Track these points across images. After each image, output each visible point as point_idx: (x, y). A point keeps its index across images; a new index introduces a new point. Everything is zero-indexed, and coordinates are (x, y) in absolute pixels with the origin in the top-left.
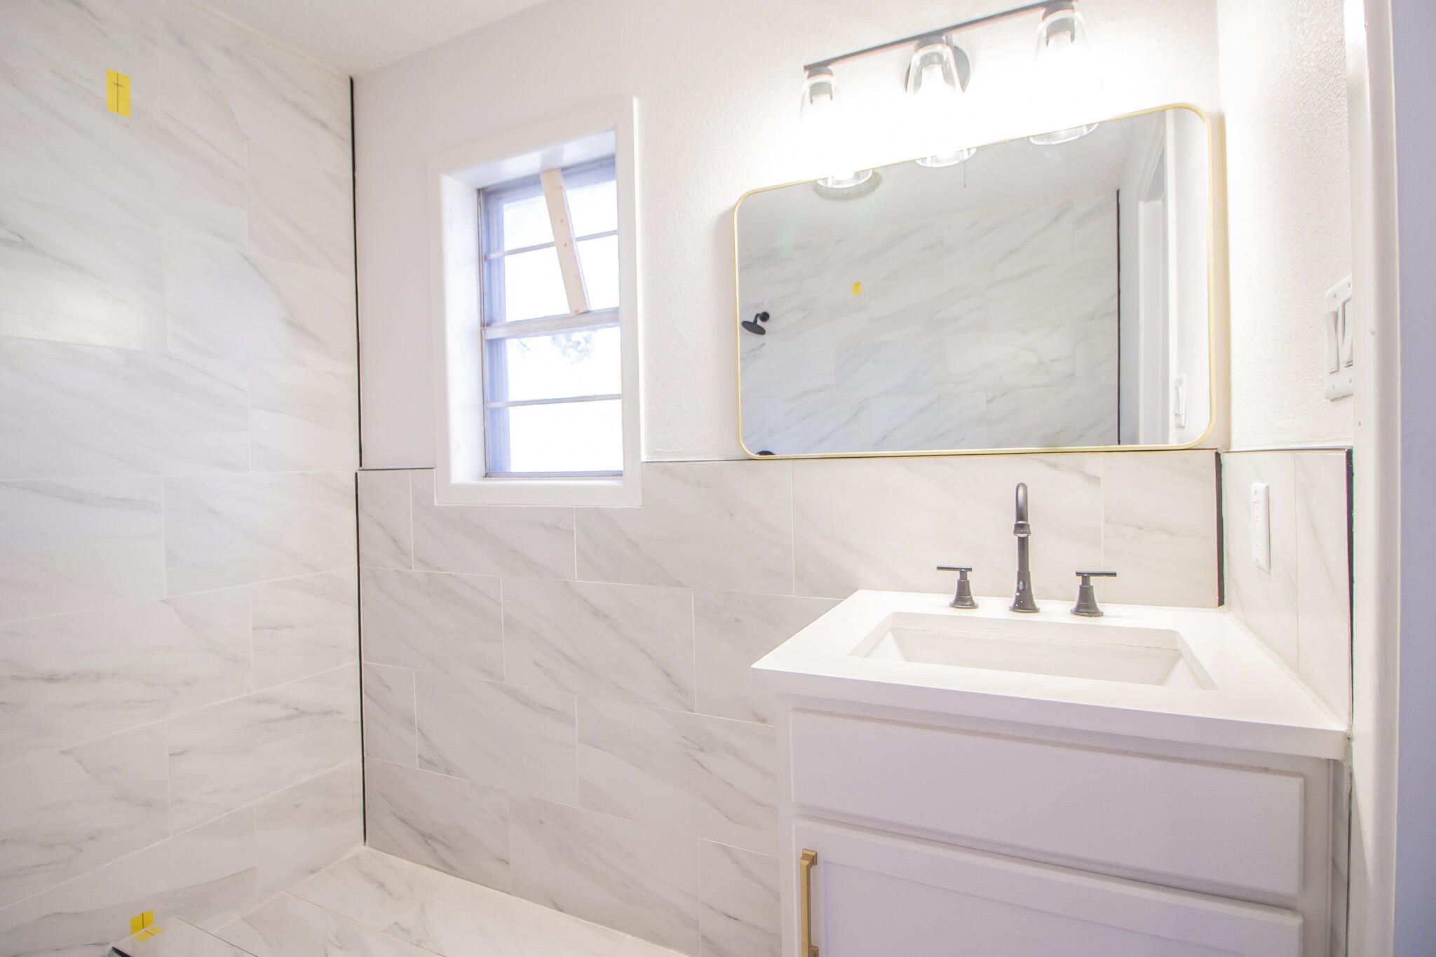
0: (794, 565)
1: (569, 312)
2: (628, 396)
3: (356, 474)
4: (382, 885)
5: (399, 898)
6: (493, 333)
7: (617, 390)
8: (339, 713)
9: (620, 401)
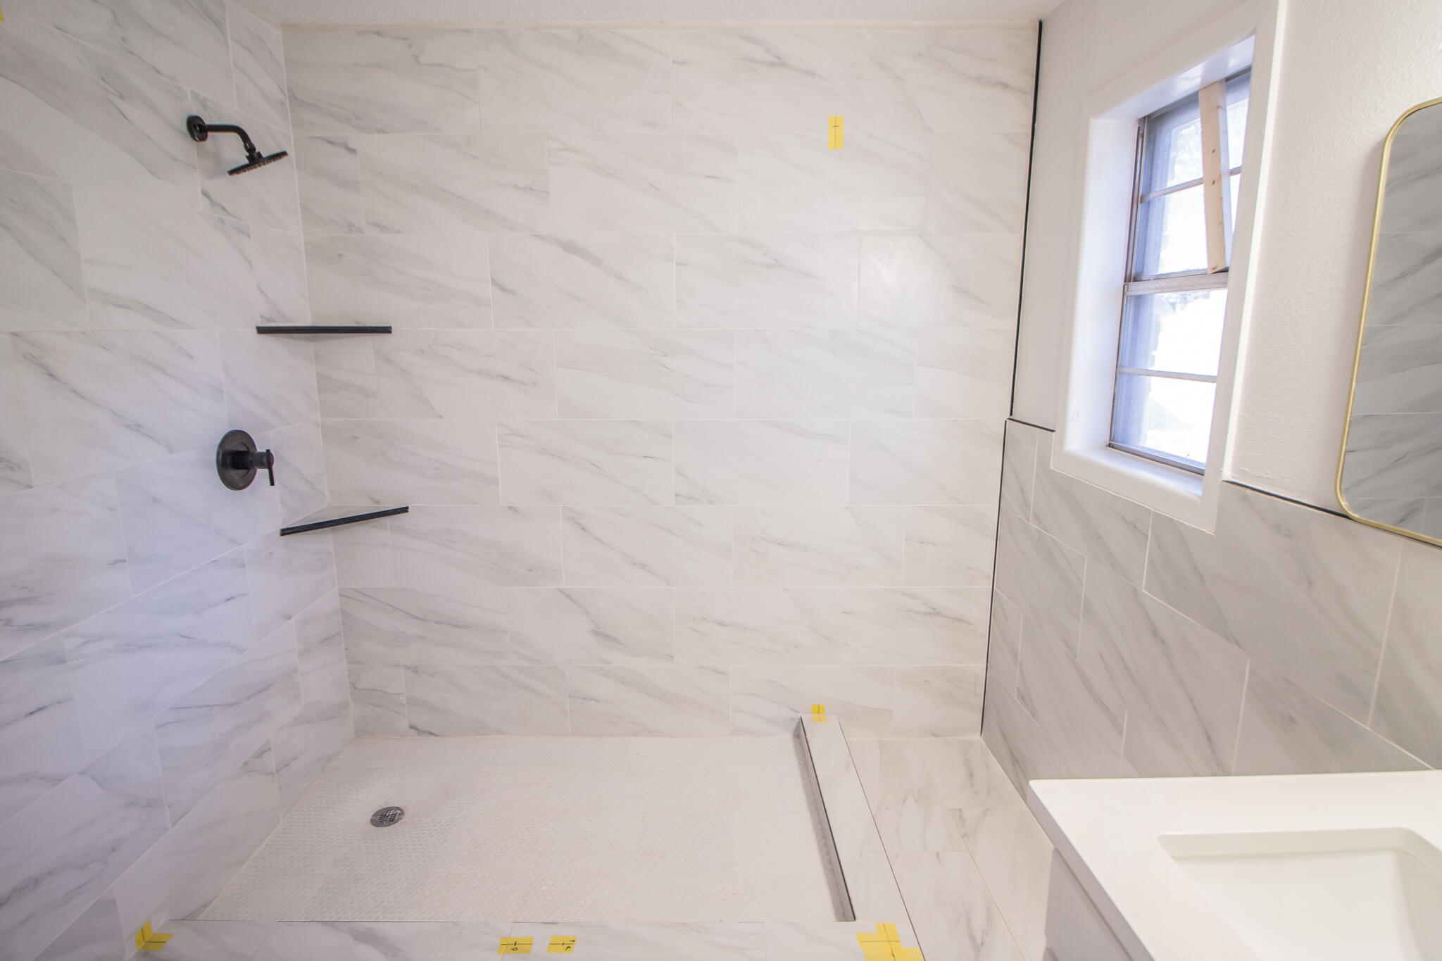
0: (1376, 686)
1: (1206, 266)
2: (1223, 381)
3: (1006, 422)
4: (971, 775)
5: (976, 793)
6: (1136, 288)
7: (1214, 372)
8: (969, 623)
9: (1214, 385)
